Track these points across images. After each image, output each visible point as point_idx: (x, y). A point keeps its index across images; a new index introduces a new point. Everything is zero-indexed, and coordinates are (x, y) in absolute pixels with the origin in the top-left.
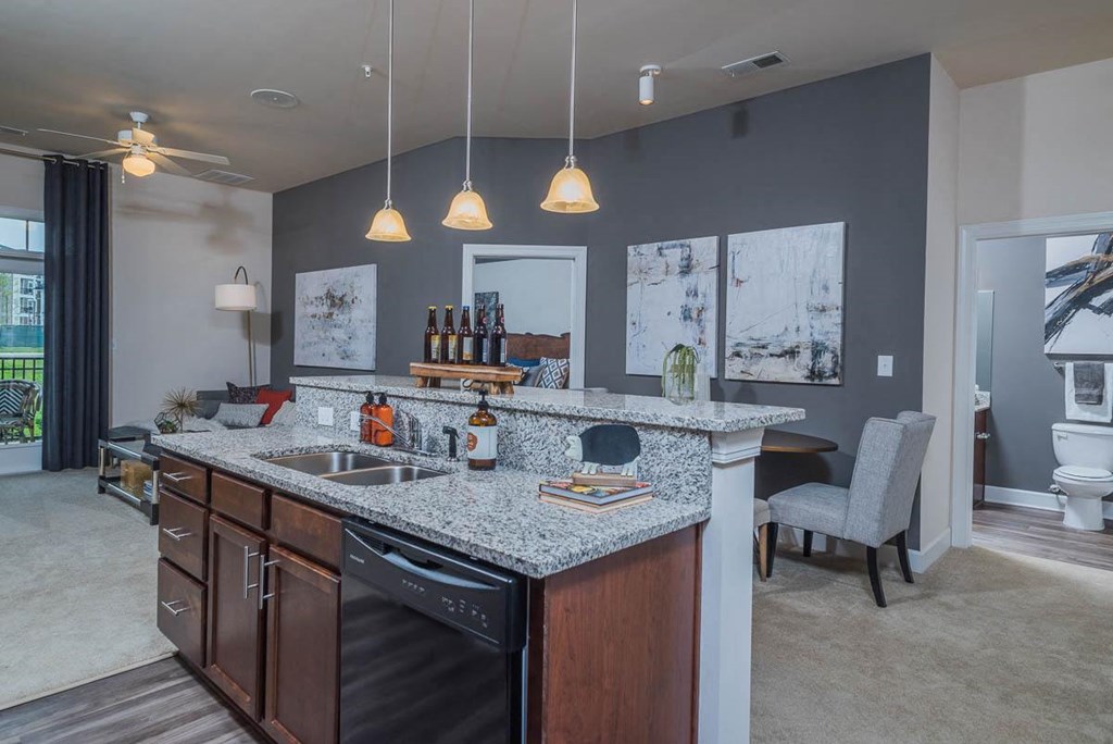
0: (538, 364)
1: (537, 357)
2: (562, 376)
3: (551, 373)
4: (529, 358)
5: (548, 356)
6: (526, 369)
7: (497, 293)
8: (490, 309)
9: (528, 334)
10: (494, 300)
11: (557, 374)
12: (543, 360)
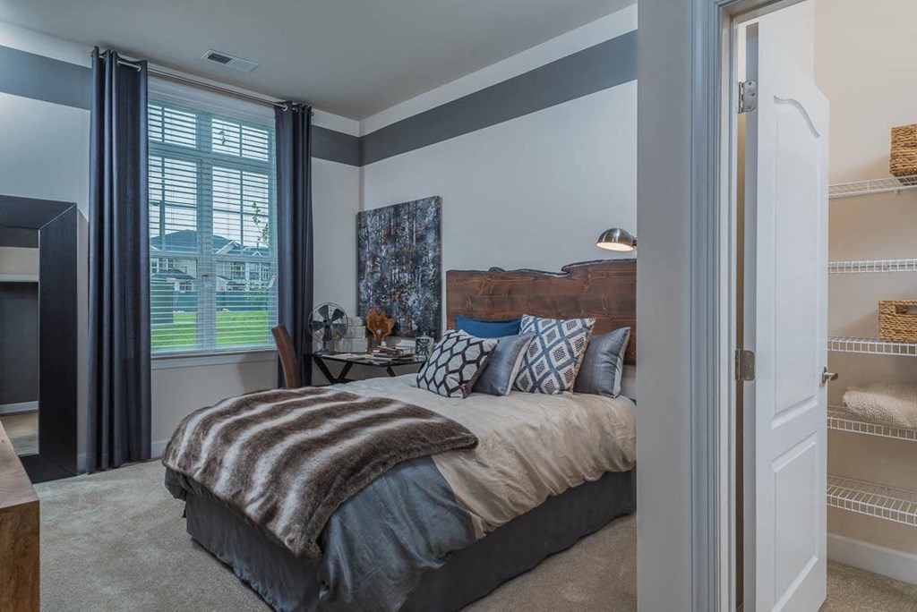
0: (516, 330)
1: (513, 314)
2: (574, 359)
3: (546, 351)
4: (497, 315)
5: (536, 313)
6: (488, 343)
7: (438, 200)
8: (427, 228)
9: (493, 270)
10: (432, 210)
11: (560, 354)
12: (528, 321)
